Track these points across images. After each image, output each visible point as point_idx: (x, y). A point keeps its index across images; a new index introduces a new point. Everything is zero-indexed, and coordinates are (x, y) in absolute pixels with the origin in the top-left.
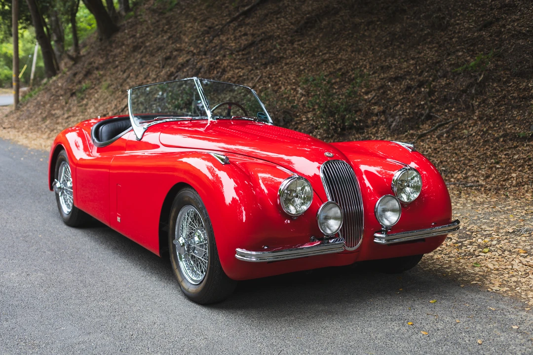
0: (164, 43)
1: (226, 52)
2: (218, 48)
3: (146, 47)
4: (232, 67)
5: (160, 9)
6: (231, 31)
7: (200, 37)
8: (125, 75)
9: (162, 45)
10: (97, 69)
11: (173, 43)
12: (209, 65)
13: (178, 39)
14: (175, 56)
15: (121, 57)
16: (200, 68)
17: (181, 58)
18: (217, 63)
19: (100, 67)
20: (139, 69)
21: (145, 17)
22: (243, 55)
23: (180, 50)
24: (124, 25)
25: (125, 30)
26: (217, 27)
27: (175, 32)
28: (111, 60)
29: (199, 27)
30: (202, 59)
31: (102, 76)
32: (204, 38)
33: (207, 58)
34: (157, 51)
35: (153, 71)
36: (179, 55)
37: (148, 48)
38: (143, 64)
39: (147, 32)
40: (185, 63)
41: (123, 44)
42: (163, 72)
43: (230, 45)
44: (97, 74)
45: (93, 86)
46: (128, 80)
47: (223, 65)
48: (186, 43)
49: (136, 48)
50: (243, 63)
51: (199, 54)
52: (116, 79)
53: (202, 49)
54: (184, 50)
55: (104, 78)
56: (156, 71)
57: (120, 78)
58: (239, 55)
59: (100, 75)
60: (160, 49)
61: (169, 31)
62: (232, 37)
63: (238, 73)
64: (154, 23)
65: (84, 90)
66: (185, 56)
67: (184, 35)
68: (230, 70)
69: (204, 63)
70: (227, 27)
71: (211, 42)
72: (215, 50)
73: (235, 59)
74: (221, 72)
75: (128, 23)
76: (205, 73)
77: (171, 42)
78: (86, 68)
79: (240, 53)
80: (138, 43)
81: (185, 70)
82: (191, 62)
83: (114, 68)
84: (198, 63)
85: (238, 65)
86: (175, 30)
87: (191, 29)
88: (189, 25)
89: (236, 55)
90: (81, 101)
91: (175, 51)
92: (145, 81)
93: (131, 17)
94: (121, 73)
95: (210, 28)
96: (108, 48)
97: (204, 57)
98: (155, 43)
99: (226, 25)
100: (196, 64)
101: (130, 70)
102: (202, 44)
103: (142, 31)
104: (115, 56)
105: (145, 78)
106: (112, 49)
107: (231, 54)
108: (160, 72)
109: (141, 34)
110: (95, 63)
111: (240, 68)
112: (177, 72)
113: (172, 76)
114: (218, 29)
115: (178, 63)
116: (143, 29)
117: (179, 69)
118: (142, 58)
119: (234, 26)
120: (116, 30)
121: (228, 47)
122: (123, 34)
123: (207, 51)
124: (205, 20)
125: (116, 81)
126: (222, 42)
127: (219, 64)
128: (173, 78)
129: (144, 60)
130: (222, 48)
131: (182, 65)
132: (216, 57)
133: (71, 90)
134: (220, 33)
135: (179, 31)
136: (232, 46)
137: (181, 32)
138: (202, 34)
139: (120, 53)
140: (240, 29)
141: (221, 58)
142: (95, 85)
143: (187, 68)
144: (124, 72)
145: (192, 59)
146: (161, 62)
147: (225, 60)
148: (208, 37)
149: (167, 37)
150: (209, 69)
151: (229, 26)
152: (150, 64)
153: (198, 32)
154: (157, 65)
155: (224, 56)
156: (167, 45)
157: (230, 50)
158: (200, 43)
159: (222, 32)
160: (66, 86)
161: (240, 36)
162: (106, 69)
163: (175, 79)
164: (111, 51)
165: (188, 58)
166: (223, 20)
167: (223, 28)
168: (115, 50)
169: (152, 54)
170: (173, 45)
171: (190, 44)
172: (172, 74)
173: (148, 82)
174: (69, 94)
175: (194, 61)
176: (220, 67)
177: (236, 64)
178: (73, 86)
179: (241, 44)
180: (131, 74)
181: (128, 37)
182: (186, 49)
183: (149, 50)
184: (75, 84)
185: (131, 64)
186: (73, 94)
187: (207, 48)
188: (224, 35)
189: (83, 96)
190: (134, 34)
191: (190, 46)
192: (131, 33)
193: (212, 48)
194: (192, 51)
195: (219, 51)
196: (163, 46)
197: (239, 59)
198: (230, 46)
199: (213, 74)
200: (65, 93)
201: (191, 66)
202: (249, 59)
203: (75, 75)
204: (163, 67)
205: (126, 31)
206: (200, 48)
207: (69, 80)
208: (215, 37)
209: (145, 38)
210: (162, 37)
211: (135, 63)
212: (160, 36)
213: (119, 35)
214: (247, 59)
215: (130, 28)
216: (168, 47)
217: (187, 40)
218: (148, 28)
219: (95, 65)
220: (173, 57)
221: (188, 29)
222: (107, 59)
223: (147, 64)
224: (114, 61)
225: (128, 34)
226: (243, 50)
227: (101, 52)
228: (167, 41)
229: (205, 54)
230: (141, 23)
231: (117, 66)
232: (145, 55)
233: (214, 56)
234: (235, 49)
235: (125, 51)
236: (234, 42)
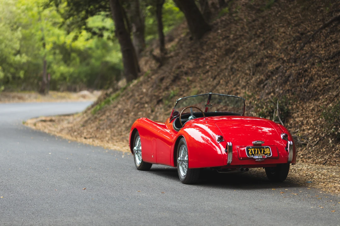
0: (256, 48)
1: (316, 60)
2: (307, 55)
3: (238, 52)
4: (319, 76)
5: (258, 5)
6: (323, 38)
7: (292, 43)
8: (215, 82)
9: (254, 50)
10: (186, 74)
11: (264, 49)
12: (297, 73)
13: (270, 46)
14: (266, 63)
15: (212, 61)
16: (289, 77)
17: (271, 66)
18: (306, 71)
19: (190, 72)
20: (230, 76)
21: (241, 15)
22: (331, 63)
23: (270, 57)
24: (216, 24)
25: (218, 29)
26: (309, 34)
27: (267, 38)
28: (201, 64)
29: (291, 33)
30: (291, 67)
31: (191, 82)
32: (296, 45)
33: (297, 66)
34: (248, 57)
35: (243, 78)
36: (269, 62)
37: (240, 54)
38: (233, 70)
39: (241, 33)
40: (274, 71)
41: (215, 47)
42: (253, 79)
43: (319, 52)
44: (186, 79)
45: (182, 93)
46: (218, 87)
47: (311, 73)
48: (277, 49)
49: (228, 52)
50: (330, 71)
51: (289, 61)
52: (206, 86)
53: (292, 57)
54: (274, 57)
55: (194, 84)
56: (246, 79)
57: (210, 85)
58: (327, 63)
59: (189, 81)
60: (251, 54)
61: (261, 35)
62: (323, 44)
63: (325, 81)
64: (250, 23)
65: (172, 98)
66: (275, 63)
67: (276, 41)
68: (317, 79)
69: (293, 71)
70: (318, 33)
71: (302, 49)
72: (304, 58)
73: (323, 68)
74: (309, 81)
75: (222, 21)
76: (294, 81)
77: (262, 48)
78: (174, 73)
79: (329, 61)
80: (231, 46)
81: (274, 78)
82: (280, 70)
83: (204, 74)
84: (288, 71)
85: (326, 73)
86: (268, 35)
87: (283, 34)
88: (282, 30)
89: (325, 64)
90: (168, 109)
91: (265, 58)
92: (234, 89)
93: (224, 14)
94: (212, 80)
95: (302, 34)
96: (199, 50)
97: (293, 64)
98: (247, 48)
99: (318, 32)
100: (286, 72)
101: (221, 76)
102: (293, 51)
103: (236, 32)
104: (206, 60)
105: (235, 86)
106: (203, 52)
107: (320, 62)
108: (250, 80)
109: (235, 35)
110: (184, 67)
111: (328, 77)
112: (267, 79)
113: (262, 83)
114: (310, 35)
115: (267, 71)
116: (237, 30)
117: (268, 77)
118: (233, 63)
119: (326, 32)
120: (208, 29)
121: (318, 55)
122: (215, 34)
123: (297, 59)
124: (298, 25)
125: (205, 88)
126: (312, 49)
127: (308, 72)
128: (262, 85)
129: (235, 66)
130: (311, 55)
131: (272, 73)
132: (305, 65)
133: (158, 97)
134: (311, 40)
135: (271, 37)
136: (322, 54)
137: (273, 38)
138: (294, 40)
139: (211, 57)
140: (331, 36)
141: (310, 66)
142: (183, 91)
143: (276, 76)
144: (214, 78)
145: (282, 67)
146: (251, 69)
147: (313, 69)
148: (300, 43)
149: (260, 42)
150: (298, 77)
151: (321, 32)
152: (241, 71)
153: (290, 38)
154: (247, 71)
155: (313, 64)
156: (259, 51)
157: (319, 58)
158: (291, 50)
159: (313, 38)
160: (151, 92)
161: (331, 44)
162: (195, 75)
163: (264, 87)
164: (202, 54)
165: (278, 66)
166: (316, 25)
167: (315, 34)
168: (206, 54)
169: (244, 61)
170: (264, 51)
171: (282, 51)
172: (261, 82)
173: (237, 89)
174: (155, 101)
175: (283, 68)
176: (308, 76)
177: (324, 72)
178: (160, 93)
179: (330, 52)
180: (221, 81)
181: (221, 38)
182: (277, 56)
183: (241, 56)
184: (161, 91)
185: (222, 71)
186: (159, 102)
187: (298, 55)
188: (315, 42)
189: (170, 103)
190: (228, 35)
191: (281, 53)
192: (224, 33)
193: (302, 55)
194: (282, 59)
195: (308, 59)
196: (254, 52)
197: (327, 67)
198: (320, 54)
199: (301, 82)
200: (151, 101)
201: (281, 74)
202: (337, 67)
203: (162, 80)
204: (253, 74)
205: (219, 31)
206: (291, 55)
207: (155, 86)
208: (306, 44)
209: (237, 41)
210: (255, 41)
211: (226, 69)
212: (252, 41)
213: (211, 35)
214: (335, 68)
215: (224, 27)
216: (260, 53)
217: (278, 46)
218: (242, 28)
219: (184, 70)
220: (263, 64)
221: (281, 34)
222: (197, 63)
223: (238, 70)
224: (205, 66)
225: (221, 35)
226: (332, 58)
227: (190, 54)
228: (259, 46)
229: (295, 62)
230: (236, 22)
231: (208, 72)
232: (236, 60)
233: (303, 64)
234: (324, 57)
235: (217, 55)
236: (324, 49)
